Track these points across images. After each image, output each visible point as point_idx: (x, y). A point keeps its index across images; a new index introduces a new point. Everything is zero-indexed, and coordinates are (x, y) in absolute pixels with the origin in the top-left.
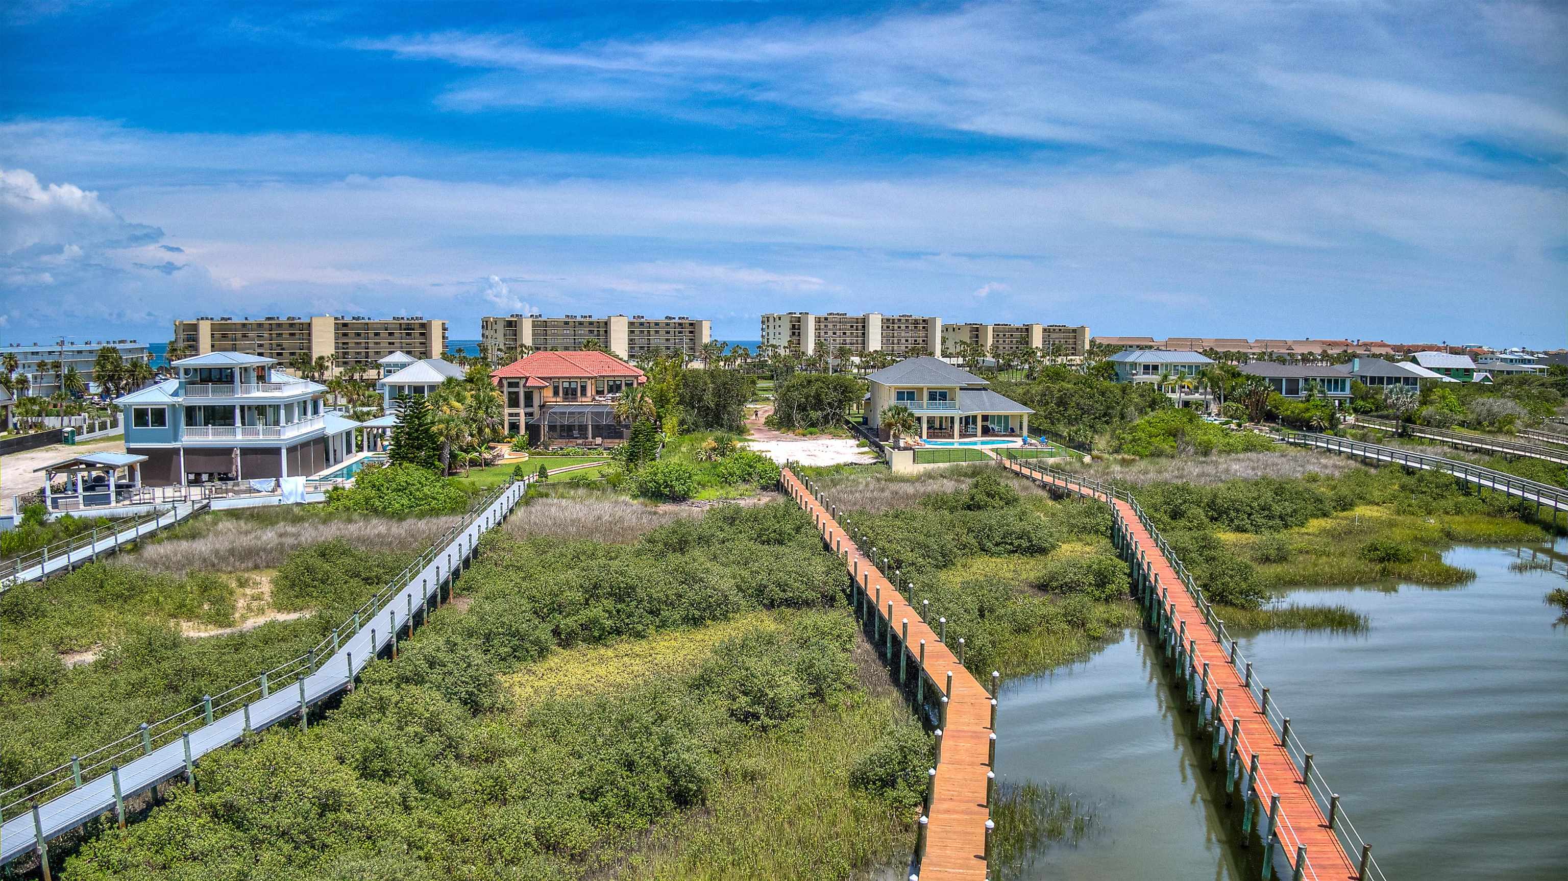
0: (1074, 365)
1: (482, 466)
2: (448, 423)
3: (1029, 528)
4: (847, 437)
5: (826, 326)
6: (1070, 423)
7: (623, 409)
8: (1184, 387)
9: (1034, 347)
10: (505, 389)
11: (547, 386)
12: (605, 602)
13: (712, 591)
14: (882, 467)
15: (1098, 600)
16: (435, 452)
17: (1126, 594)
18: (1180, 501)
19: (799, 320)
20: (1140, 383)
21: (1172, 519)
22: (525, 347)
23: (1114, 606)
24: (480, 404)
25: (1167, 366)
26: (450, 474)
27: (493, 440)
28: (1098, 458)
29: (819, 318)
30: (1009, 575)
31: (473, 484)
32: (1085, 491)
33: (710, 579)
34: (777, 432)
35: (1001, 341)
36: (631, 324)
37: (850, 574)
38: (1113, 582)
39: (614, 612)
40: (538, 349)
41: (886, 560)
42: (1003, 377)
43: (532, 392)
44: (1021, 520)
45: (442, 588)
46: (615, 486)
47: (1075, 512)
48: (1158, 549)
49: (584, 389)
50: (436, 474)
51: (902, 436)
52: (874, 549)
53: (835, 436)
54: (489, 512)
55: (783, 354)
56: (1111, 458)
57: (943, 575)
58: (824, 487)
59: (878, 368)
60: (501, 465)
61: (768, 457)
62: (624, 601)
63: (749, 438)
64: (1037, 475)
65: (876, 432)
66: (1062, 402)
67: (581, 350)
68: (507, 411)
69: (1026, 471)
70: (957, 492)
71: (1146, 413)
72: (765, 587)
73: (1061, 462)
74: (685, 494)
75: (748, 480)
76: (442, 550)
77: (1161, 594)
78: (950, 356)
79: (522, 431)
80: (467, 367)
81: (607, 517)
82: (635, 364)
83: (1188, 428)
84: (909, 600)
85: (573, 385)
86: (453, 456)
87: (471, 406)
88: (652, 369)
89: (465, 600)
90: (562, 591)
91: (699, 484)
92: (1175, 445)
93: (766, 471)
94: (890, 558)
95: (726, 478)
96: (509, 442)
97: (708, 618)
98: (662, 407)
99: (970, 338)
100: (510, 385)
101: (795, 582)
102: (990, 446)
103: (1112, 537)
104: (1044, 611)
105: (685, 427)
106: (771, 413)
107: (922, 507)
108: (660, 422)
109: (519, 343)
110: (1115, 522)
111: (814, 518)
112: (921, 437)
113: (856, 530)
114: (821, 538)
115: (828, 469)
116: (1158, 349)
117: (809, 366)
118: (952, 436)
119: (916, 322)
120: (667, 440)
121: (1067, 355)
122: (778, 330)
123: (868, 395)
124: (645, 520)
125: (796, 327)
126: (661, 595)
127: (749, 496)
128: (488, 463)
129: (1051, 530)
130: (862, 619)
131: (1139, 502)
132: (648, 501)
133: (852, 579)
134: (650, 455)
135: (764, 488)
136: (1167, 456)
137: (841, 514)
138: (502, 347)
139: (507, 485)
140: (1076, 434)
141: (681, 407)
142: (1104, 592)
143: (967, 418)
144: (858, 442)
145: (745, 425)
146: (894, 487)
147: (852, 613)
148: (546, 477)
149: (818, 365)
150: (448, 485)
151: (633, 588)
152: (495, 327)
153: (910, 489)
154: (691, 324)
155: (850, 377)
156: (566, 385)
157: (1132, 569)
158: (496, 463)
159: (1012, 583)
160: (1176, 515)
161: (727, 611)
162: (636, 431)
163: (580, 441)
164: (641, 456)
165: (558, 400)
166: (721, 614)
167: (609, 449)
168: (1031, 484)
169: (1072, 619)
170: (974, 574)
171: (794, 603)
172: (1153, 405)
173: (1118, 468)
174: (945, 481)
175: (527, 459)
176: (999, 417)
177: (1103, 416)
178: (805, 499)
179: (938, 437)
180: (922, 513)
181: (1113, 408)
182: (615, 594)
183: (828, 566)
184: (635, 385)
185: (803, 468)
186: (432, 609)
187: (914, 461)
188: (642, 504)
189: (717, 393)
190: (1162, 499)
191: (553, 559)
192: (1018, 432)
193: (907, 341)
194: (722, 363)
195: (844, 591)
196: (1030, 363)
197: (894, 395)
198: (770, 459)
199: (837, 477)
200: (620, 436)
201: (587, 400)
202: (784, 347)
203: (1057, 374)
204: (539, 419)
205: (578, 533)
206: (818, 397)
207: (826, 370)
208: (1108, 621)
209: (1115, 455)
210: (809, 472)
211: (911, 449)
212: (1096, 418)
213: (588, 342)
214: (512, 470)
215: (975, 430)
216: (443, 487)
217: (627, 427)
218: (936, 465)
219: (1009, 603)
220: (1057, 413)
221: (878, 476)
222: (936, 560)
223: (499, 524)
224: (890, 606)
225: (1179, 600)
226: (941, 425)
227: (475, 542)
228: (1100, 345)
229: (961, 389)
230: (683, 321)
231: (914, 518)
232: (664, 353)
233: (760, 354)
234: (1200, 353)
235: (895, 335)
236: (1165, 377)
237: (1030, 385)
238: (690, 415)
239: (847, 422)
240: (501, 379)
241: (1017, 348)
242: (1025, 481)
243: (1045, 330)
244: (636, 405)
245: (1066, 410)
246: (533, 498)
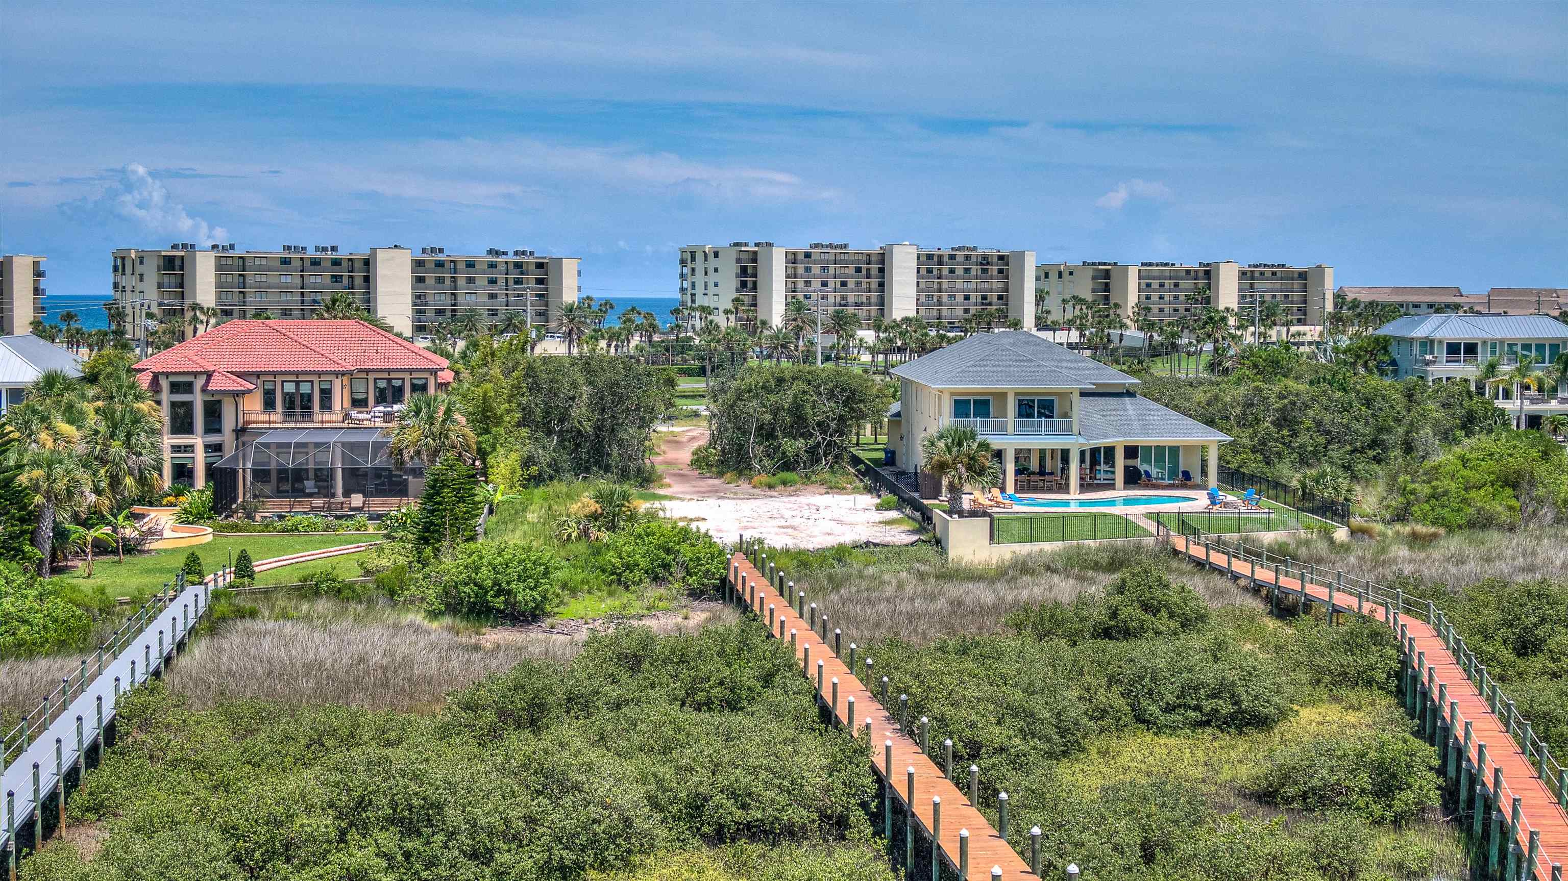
0: (1303, 344)
1: (119, 554)
2: (49, 467)
3: (1232, 676)
4: (855, 490)
5: (808, 269)
6: (1303, 461)
7: (411, 436)
8: (1528, 388)
9: (1221, 307)
10: (166, 397)
11: (249, 391)
12: (381, 836)
13: (600, 810)
14: (929, 551)
15: (1378, 822)
16: (25, 527)
17: (1433, 809)
18: (1533, 619)
19: (754, 257)
20: (1440, 379)
21: (1519, 655)
22: (201, 309)
23: (1411, 835)
24: (115, 426)
25: (1493, 346)
26: (55, 571)
27: (140, 501)
28: (1364, 531)
29: (794, 254)
30: (1198, 772)
31: (102, 590)
32: (1342, 599)
33: (595, 786)
34: (716, 482)
35: (1155, 297)
36: (418, 264)
37: (875, 770)
38: (1410, 787)
39: (400, 858)
40: (227, 313)
41: (949, 742)
42: (1160, 369)
43: (219, 402)
44: (1216, 659)
45: (44, 807)
46: (392, 593)
47: (1323, 643)
48: (1496, 717)
49: (326, 395)
50: (26, 570)
51: (967, 488)
52: (925, 719)
53: (833, 488)
54: (135, 651)
55: (723, 324)
56: (1390, 533)
57: (1065, 772)
58: (815, 591)
59: (912, 351)
60: (158, 552)
61: (703, 531)
62: (419, 834)
63: (661, 492)
64: (1241, 567)
65: (915, 480)
66: (1285, 420)
67: (322, 318)
68: (168, 440)
69: (1218, 559)
70: (1082, 602)
71: (1456, 441)
72: (706, 800)
73: (1290, 541)
74: (536, 608)
75: (663, 579)
76: (43, 728)
77: (1508, 811)
78: (1053, 327)
79: (200, 481)
80: (84, 351)
81: (378, 657)
82: (427, 343)
83: (1541, 470)
84: (1001, 827)
85: (305, 389)
86: (60, 534)
87: (96, 432)
88: (464, 355)
89: (91, 832)
90: (292, 816)
91: (564, 586)
92: (1517, 504)
93: (699, 559)
94: (956, 738)
95: (620, 575)
96: (171, 505)
97: (592, 866)
98: (487, 431)
99: (1093, 291)
100: (175, 388)
101: (767, 789)
102: (1142, 509)
103: (1400, 693)
104: (1271, 847)
105: (534, 469)
106: (704, 442)
107: (1011, 633)
108: (484, 461)
109: (188, 302)
110: (1405, 663)
111: (800, 655)
112: (1003, 490)
113: (885, 679)
114: (815, 697)
115: (821, 554)
116: (1471, 310)
117: (776, 348)
118: (1064, 488)
119: (985, 261)
120: (499, 497)
121: (1288, 324)
122: (712, 278)
123: (895, 407)
124: (455, 663)
125: (749, 271)
126: (495, 819)
127: (666, 610)
128: (130, 548)
129: (1278, 680)
130: (904, 864)
131: (1451, 620)
132: (461, 624)
133: (881, 781)
134: (465, 530)
135: (696, 594)
136: (1500, 527)
137: (853, 646)
138: (155, 309)
139: (171, 593)
140: (1317, 482)
141: (524, 431)
142: (1390, 806)
143: (1095, 452)
144: (879, 501)
145: (653, 466)
146: (954, 590)
147: (882, 853)
148: (251, 576)
149: (792, 347)
150: (50, 593)
151: (439, 807)
152: (139, 269)
153: (985, 595)
154: (540, 266)
155: (857, 370)
156: (290, 388)
157: (1444, 757)
158: (146, 547)
159: (1204, 788)
160: (1525, 647)
161: (629, 851)
162: (436, 480)
163: (318, 502)
164: (448, 532)
165: (274, 417)
166: (617, 858)
167: (379, 517)
168: (1229, 584)
169: (1329, 865)
170: (1126, 770)
171: (765, 831)
172: (1469, 423)
173: (1403, 552)
174: (1056, 579)
175: (210, 538)
176: (1160, 449)
177: (1370, 447)
178: (780, 617)
179: (1036, 490)
180: (1013, 644)
181: (1389, 430)
182: (402, 820)
183: (834, 756)
184: (432, 390)
185: (773, 554)
186: (25, 850)
187: (992, 538)
188: (449, 629)
189: (598, 404)
190: (1498, 616)
191: (268, 747)
192: (1197, 478)
193: (967, 298)
194: (603, 344)
195: (864, 805)
196: (1216, 341)
197: (948, 407)
198: (706, 534)
199: (838, 570)
200: (401, 490)
201: (334, 417)
202: (727, 312)
203: (1275, 363)
204: (235, 458)
205: (319, 691)
206: (797, 410)
207: (808, 357)
208: (1400, 866)
209: (1398, 527)
210: (784, 561)
211: (985, 514)
212: (1355, 450)
213: (334, 301)
214: (180, 562)
215: (1109, 476)
216: (41, 597)
217: (417, 472)
218: (1035, 547)
219: (1201, 831)
220: (1276, 440)
221: (923, 568)
222: (1049, 740)
223: (157, 674)
224: (963, 841)
225: (1545, 822)
226: (1042, 465)
227: (108, 712)
228: (1355, 304)
229: (1083, 394)
230: (525, 259)
231: (999, 656)
232: (486, 321)
233: (677, 326)
234: (1555, 318)
235: (945, 286)
236: (1492, 368)
237: (1218, 384)
238: (544, 447)
239: (856, 461)
240: (156, 377)
241: (1187, 310)
242: (1216, 577)
243: (1243, 274)
244: (436, 429)
245: (1295, 434)
246: (224, 619)
